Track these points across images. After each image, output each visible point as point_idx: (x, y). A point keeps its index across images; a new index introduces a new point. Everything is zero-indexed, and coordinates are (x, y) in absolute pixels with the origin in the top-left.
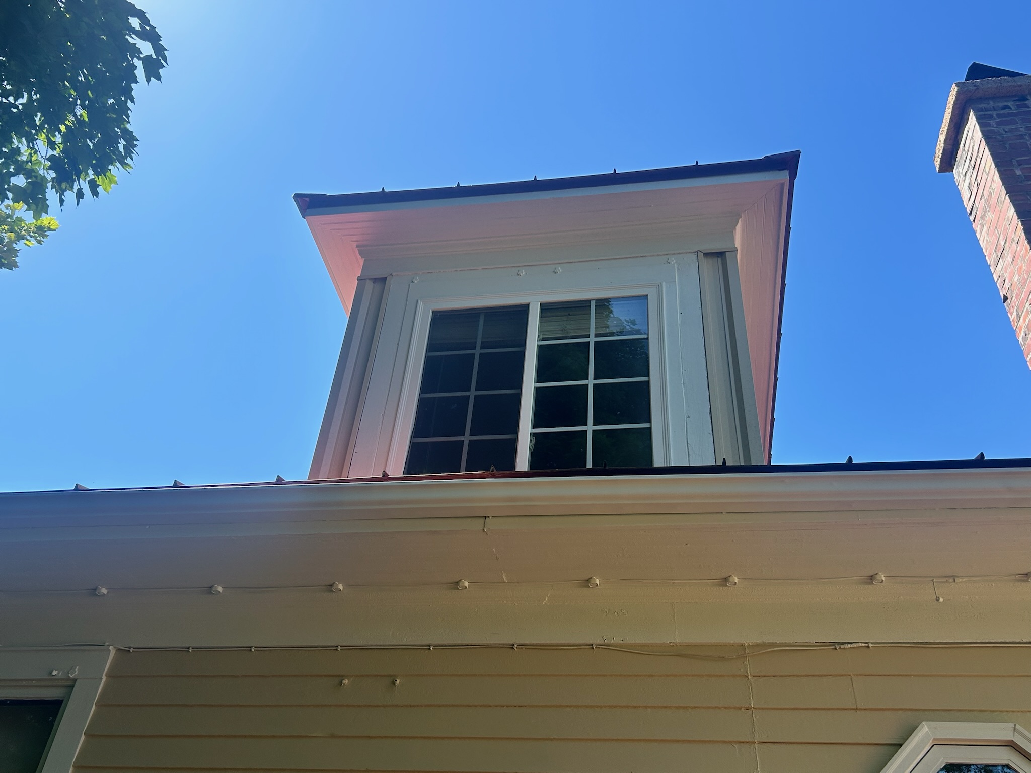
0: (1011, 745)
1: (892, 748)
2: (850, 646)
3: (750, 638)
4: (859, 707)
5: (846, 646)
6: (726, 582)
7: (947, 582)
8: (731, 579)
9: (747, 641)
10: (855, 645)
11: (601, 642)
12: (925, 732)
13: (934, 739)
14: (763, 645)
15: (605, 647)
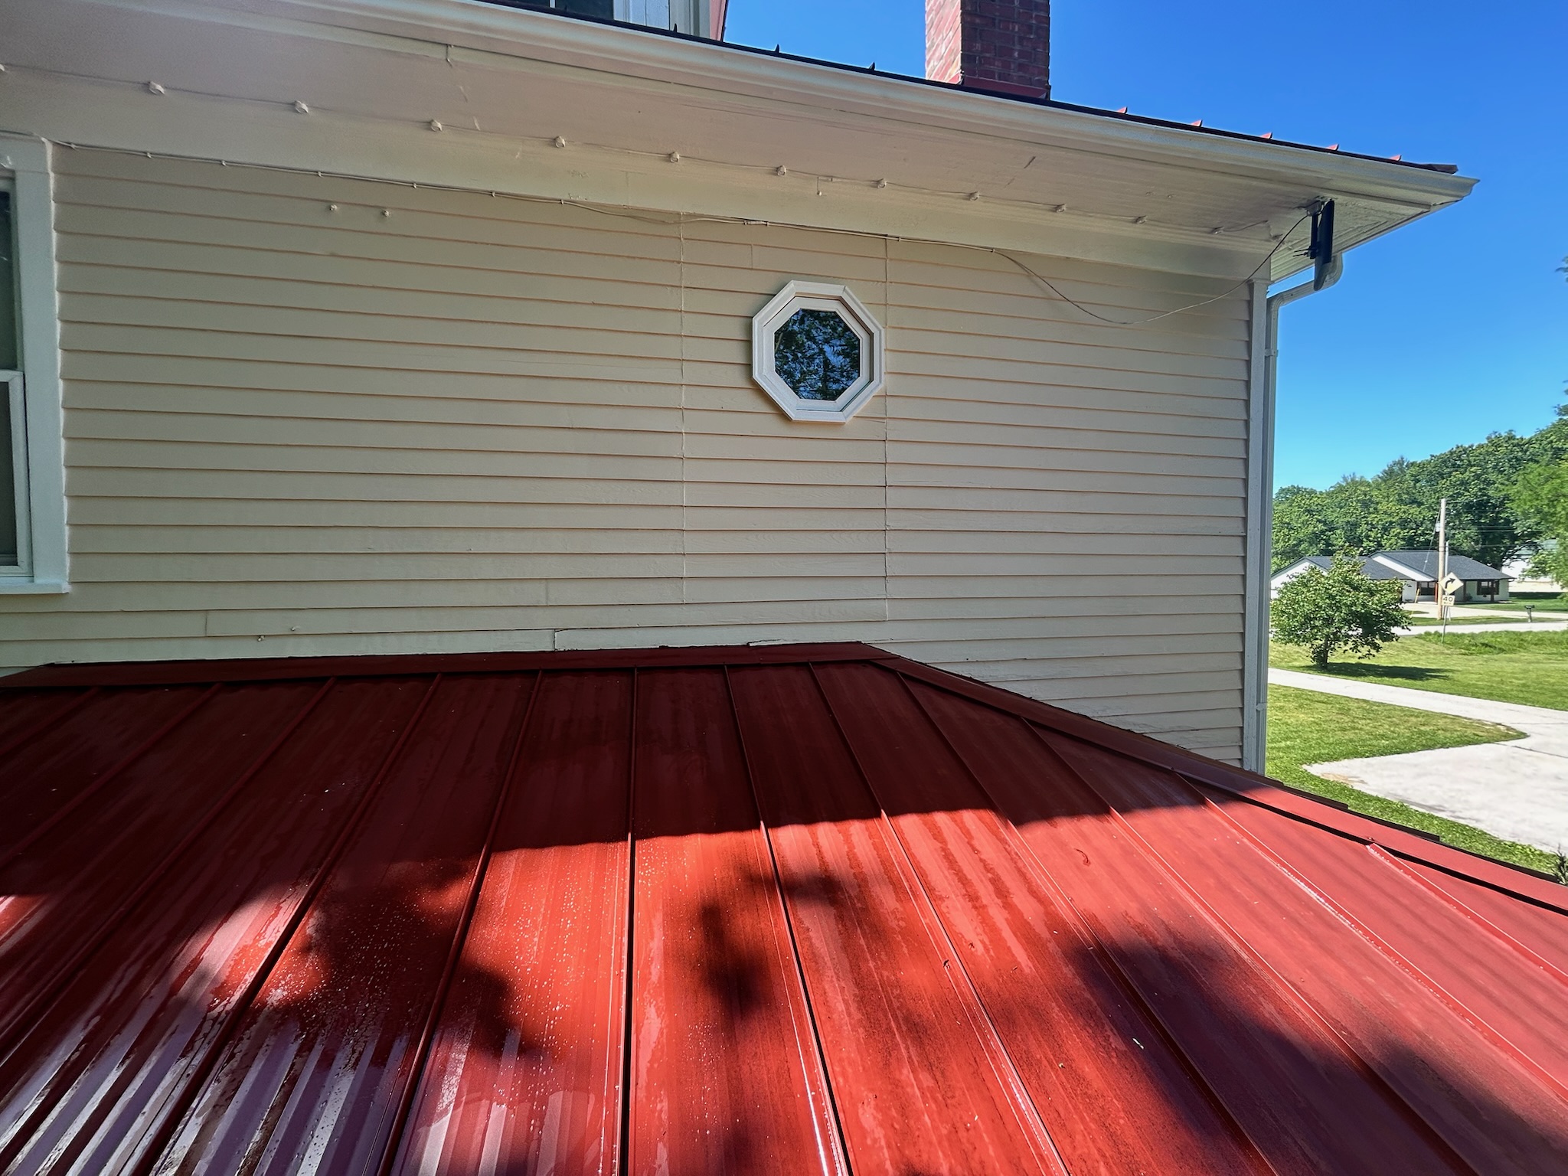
0: (840, 300)
1: (771, 297)
2: (754, 223)
3: (685, 209)
4: (754, 267)
5: (752, 223)
6: (670, 158)
7: (827, 181)
8: (674, 155)
9: (683, 211)
10: (758, 223)
11: (568, 198)
12: (792, 287)
13: (797, 293)
14: (694, 215)
15: (571, 203)
